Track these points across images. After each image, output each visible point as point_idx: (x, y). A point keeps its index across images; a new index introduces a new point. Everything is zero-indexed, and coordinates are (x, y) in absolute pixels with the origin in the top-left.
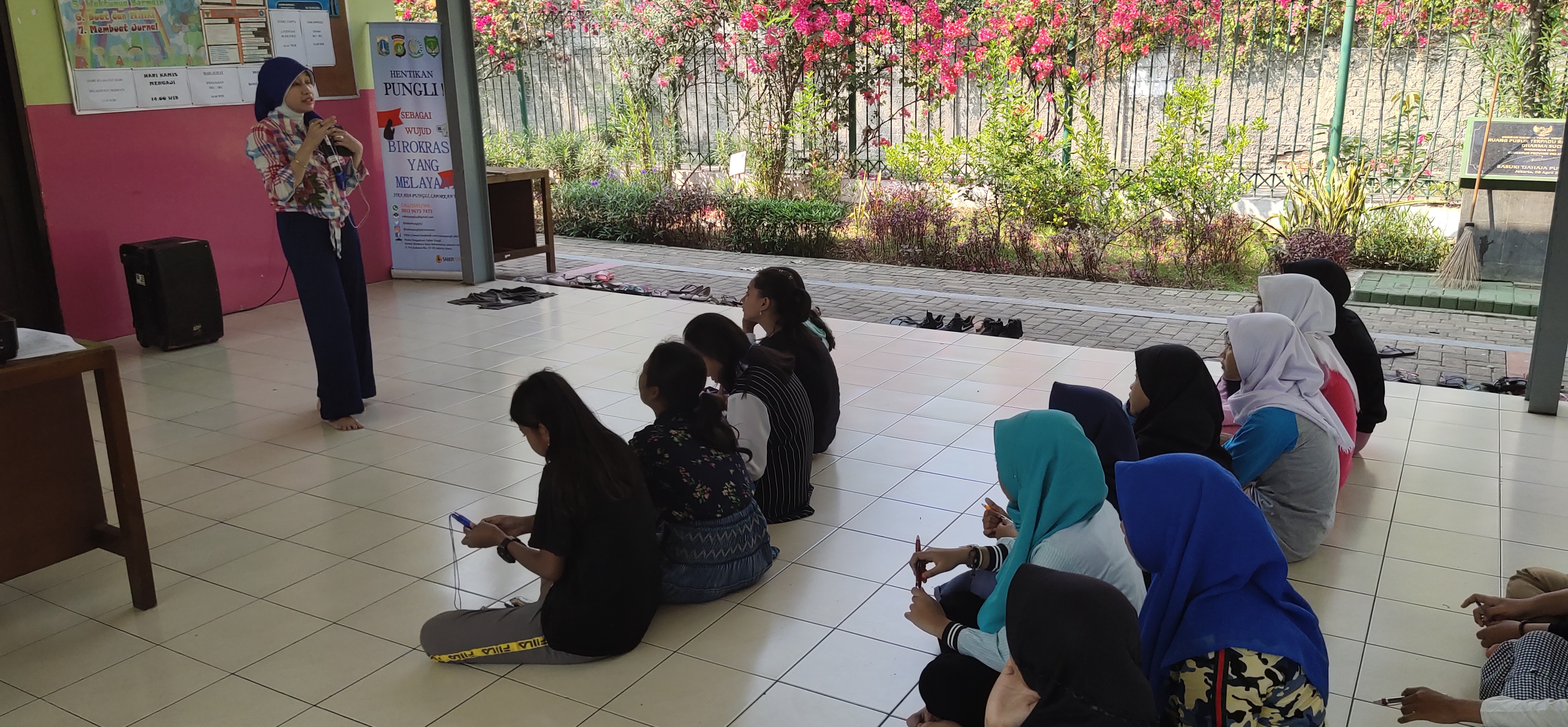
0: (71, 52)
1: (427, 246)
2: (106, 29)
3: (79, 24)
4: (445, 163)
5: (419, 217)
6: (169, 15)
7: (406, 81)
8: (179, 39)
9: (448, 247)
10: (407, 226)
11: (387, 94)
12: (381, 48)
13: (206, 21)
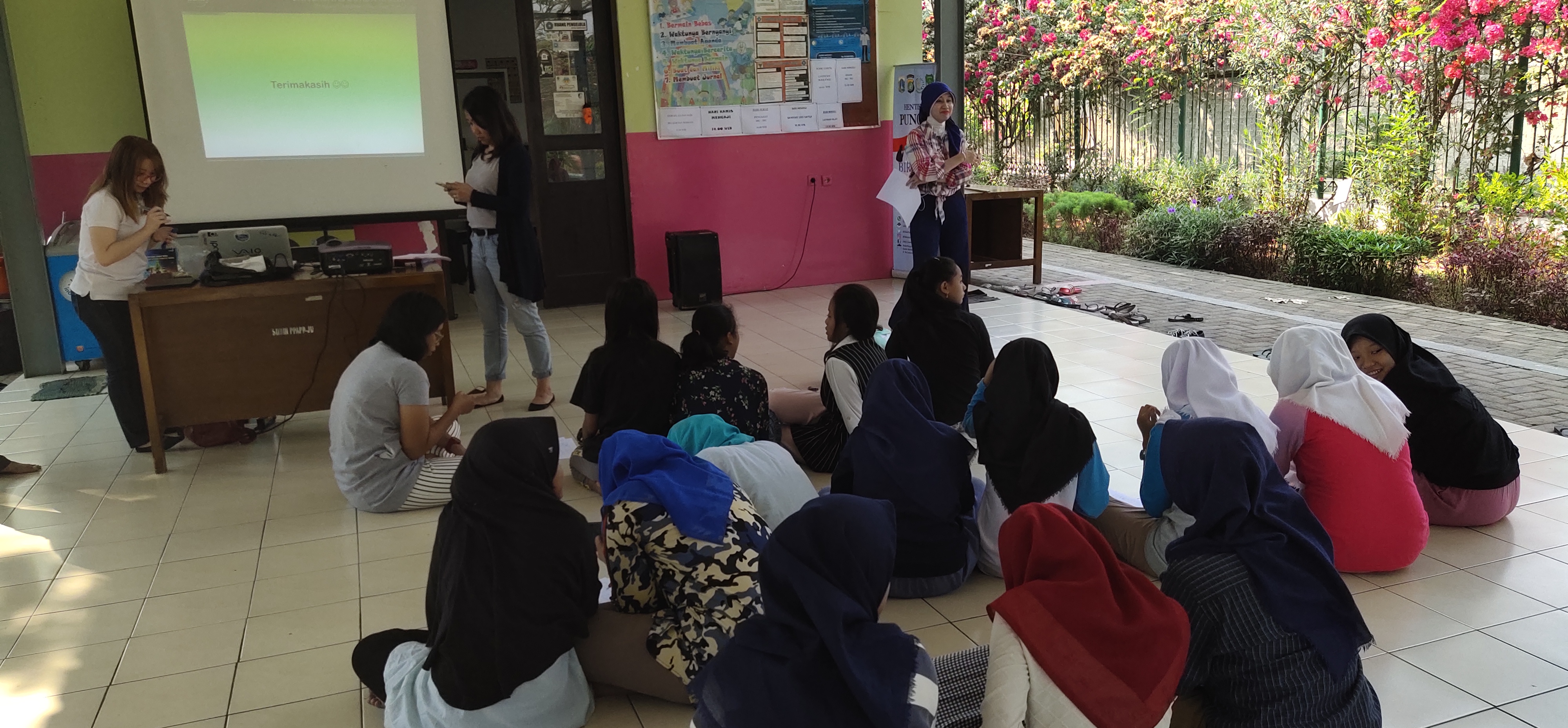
0: (659, 95)
2: (684, 79)
3: (666, 76)
6: (731, 68)
8: (736, 85)
11: (901, 124)
12: (900, 86)
13: (759, 71)
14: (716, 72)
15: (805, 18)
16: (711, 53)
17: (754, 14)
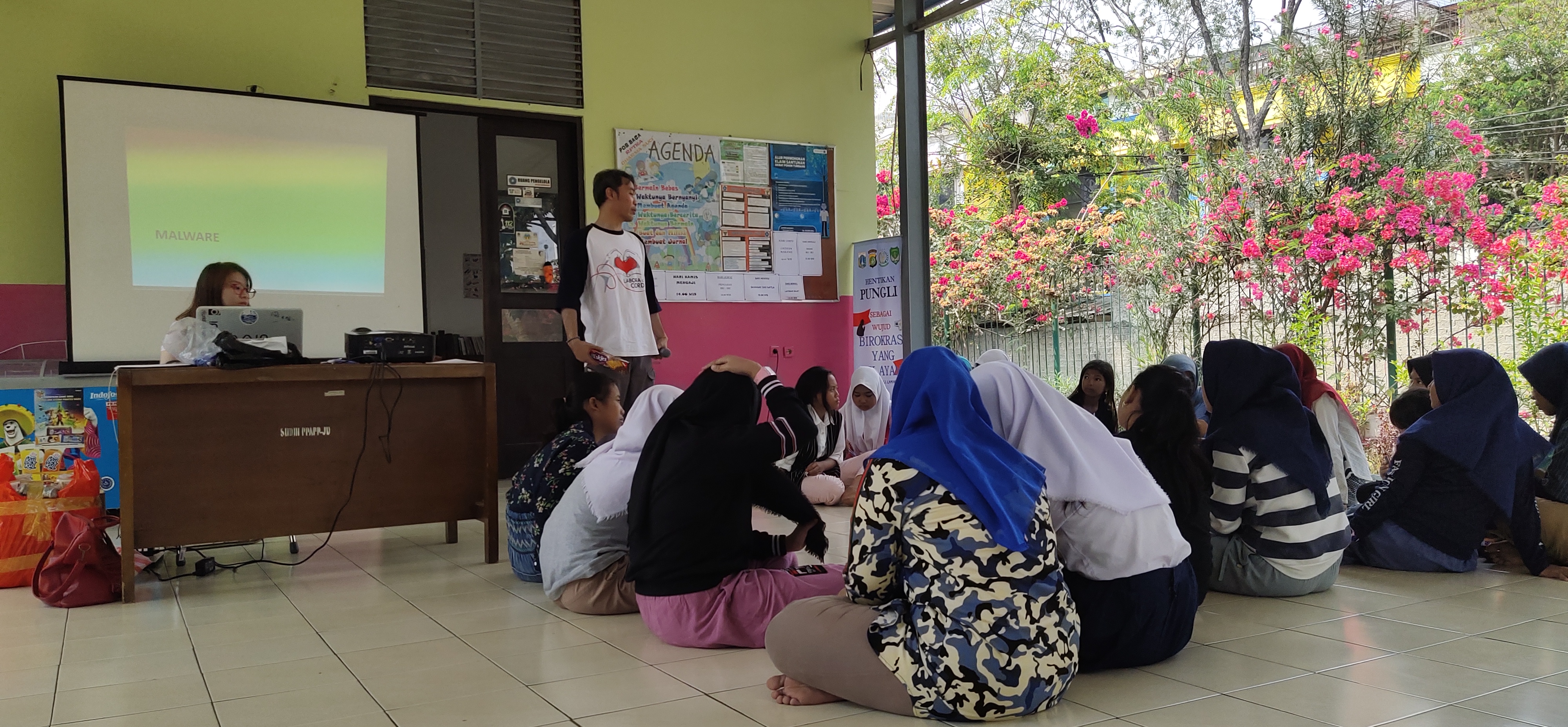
4: (898, 352)
6: (697, 234)
7: (875, 286)
8: (702, 251)
11: (862, 298)
12: (861, 261)
13: (724, 239)
15: (768, 191)
16: (676, 218)
17: (720, 183)
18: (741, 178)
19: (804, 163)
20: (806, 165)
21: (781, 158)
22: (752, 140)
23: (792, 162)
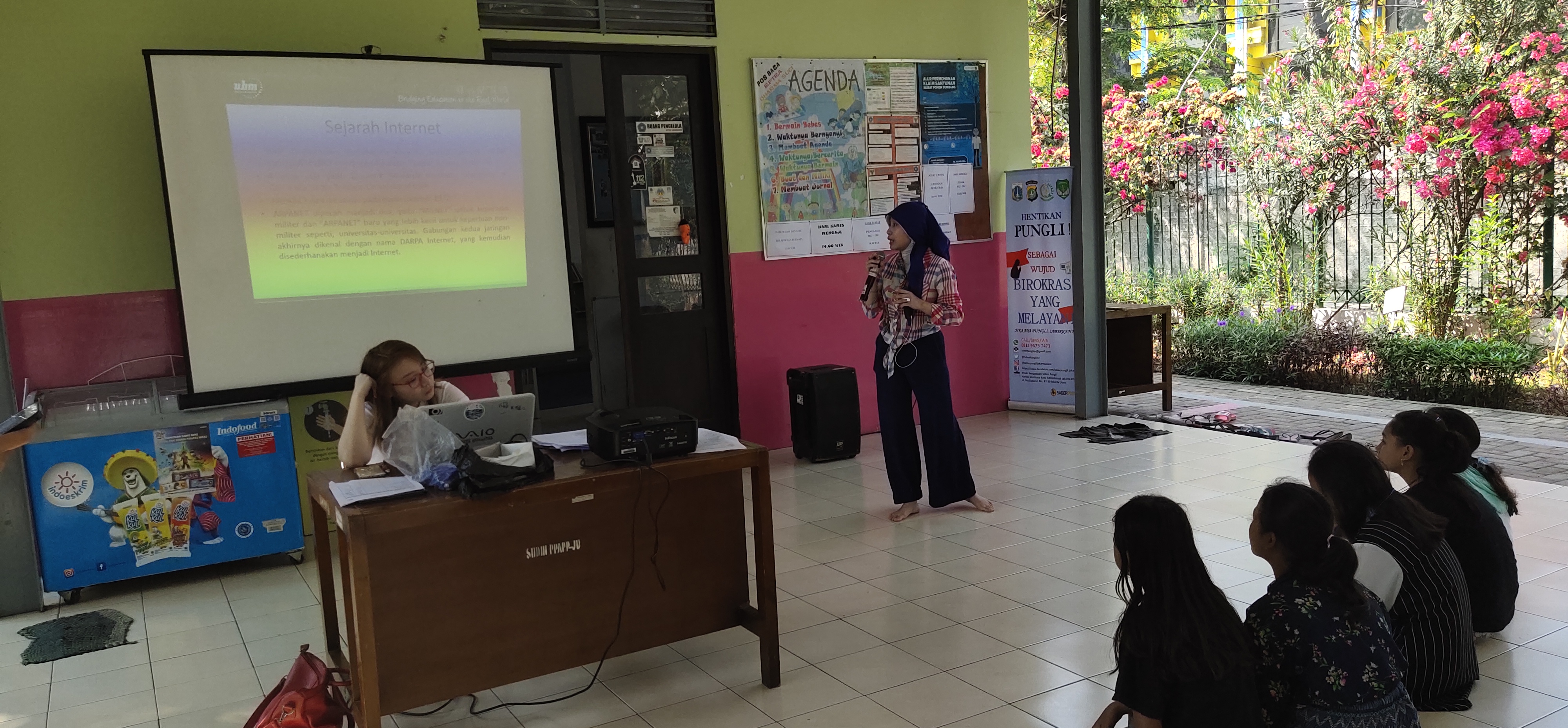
0: (766, 208)
1: (1043, 380)
2: (792, 189)
3: (773, 185)
4: (1066, 299)
5: (1037, 351)
6: (842, 175)
7: (1035, 222)
8: (847, 195)
9: (1063, 381)
10: (1026, 360)
11: (1017, 236)
12: (1015, 194)
13: (870, 179)
14: (826, 181)
15: (916, 118)
16: (821, 159)
17: (865, 114)
18: (887, 106)
19: (954, 83)
20: (956, 85)
21: (930, 79)
22: (899, 61)
23: (941, 83)
